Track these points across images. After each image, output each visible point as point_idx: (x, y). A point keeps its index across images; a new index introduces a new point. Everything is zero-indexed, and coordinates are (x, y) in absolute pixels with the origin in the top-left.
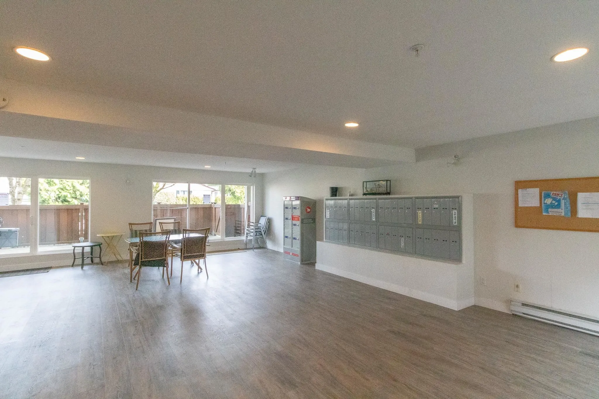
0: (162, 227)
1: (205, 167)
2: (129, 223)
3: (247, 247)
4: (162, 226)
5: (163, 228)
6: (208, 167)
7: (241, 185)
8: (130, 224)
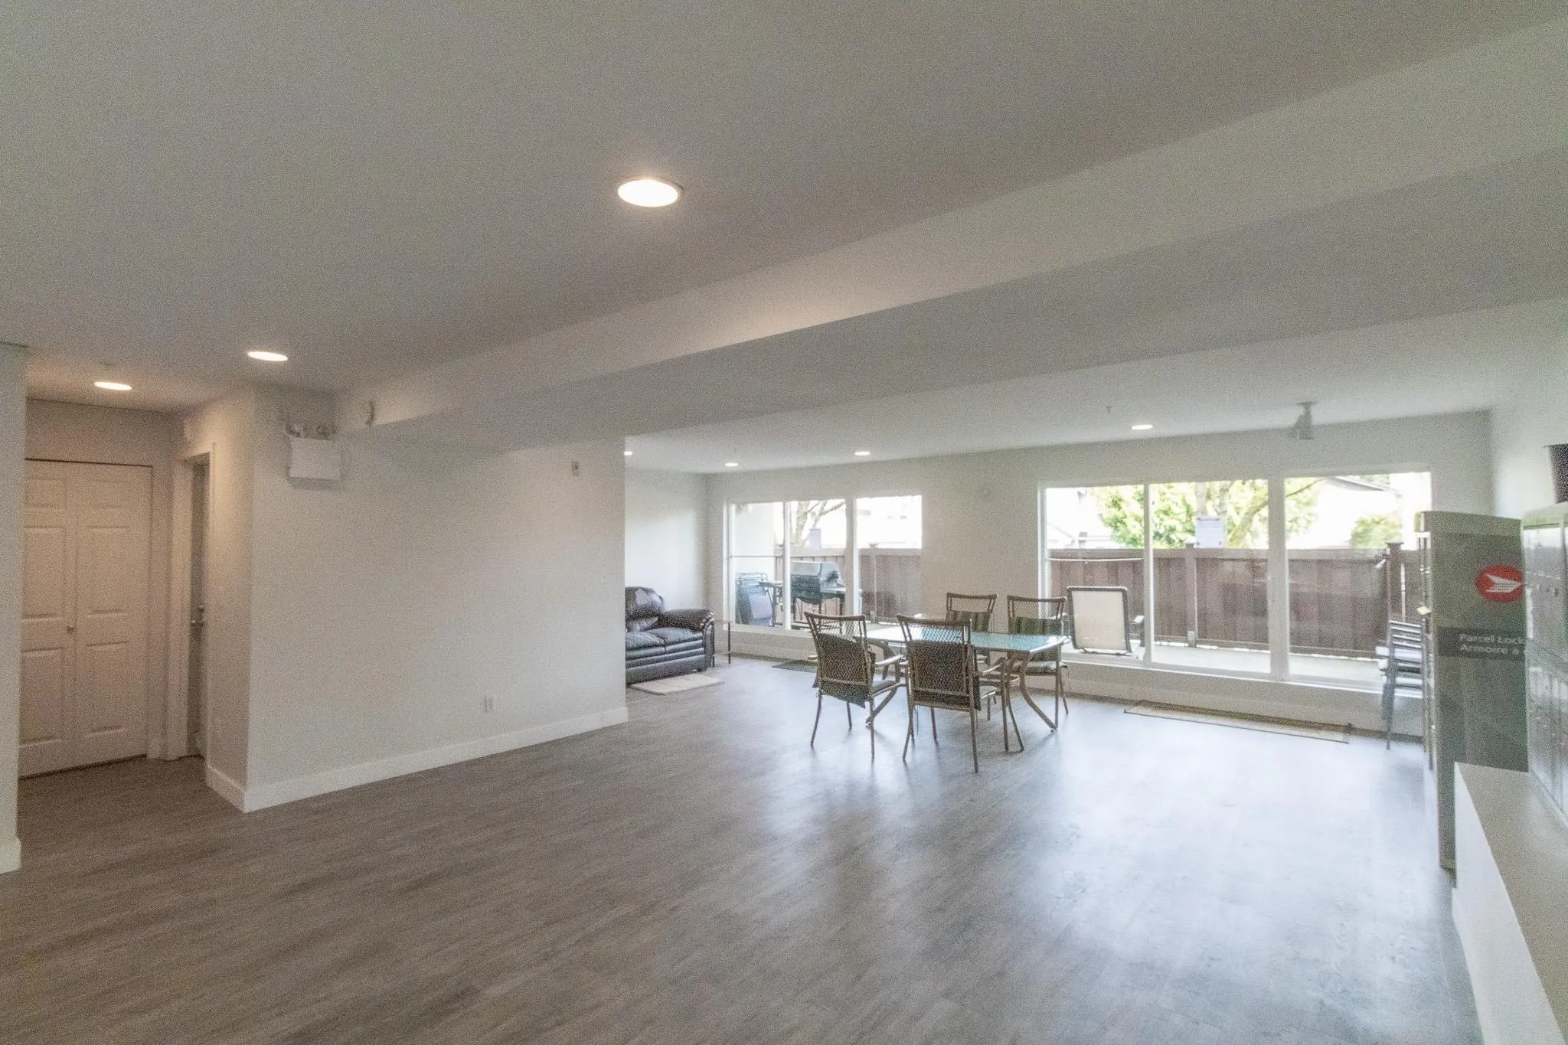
0: (1011, 609)
1: (1134, 428)
2: (948, 594)
3: (1396, 729)
4: (1013, 608)
5: (1013, 611)
6: (1142, 428)
7: (1376, 473)
8: (950, 595)
